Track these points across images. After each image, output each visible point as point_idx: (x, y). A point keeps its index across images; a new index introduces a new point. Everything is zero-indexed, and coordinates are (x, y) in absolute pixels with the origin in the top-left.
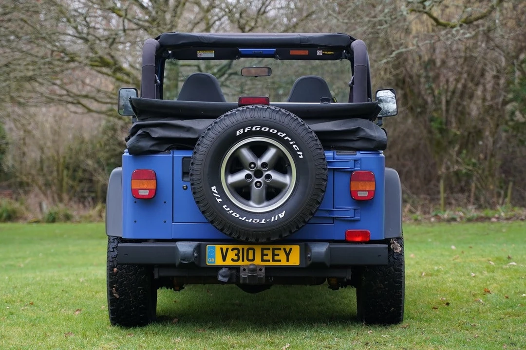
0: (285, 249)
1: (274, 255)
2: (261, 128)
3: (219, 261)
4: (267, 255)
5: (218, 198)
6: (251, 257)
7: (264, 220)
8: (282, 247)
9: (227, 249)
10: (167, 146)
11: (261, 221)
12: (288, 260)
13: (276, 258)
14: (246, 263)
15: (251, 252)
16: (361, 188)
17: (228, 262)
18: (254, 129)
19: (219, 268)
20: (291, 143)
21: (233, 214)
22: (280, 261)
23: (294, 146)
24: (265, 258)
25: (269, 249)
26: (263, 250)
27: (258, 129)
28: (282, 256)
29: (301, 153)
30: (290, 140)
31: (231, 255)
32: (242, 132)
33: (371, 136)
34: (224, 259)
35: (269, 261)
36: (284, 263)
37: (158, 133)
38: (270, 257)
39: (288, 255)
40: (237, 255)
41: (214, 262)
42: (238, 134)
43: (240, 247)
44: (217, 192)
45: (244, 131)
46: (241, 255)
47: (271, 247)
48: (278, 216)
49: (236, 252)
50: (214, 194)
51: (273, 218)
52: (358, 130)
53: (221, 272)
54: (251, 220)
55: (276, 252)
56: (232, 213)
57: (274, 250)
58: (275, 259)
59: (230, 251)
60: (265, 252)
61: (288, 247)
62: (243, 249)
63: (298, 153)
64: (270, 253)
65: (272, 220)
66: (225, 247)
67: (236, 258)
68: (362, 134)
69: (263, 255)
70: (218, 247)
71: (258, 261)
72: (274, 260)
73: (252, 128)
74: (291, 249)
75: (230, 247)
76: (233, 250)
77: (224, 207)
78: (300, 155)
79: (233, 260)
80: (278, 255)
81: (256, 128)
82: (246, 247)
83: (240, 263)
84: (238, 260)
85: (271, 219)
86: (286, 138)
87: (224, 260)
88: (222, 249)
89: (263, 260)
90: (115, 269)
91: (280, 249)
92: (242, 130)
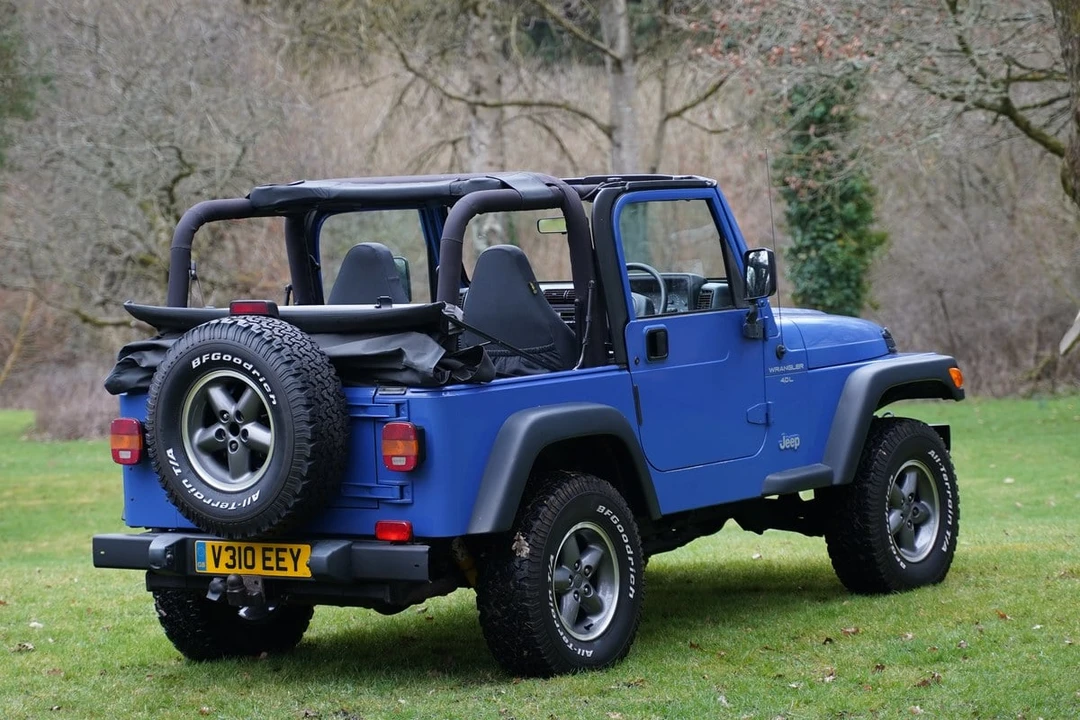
0: (291, 550)
1: (279, 559)
3: (210, 568)
4: (269, 559)
5: (176, 467)
6: (250, 563)
8: (288, 546)
9: (220, 548)
12: (296, 570)
13: (281, 564)
14: (244, 571)
15: (249, 553)
17: (222, 569)
19: (211, 577)
20: (261, 380)
22: (285, 569)
23: (265, 385)
24: (268, 564)
25: (271, 550)
26: (264, 550)
28: (288, 563)
30: (258, 374)
31: (225, 558)
32: (199, 362)
34: (217, 564)
35: (272, 569)
36: (290, 573)
38: (272, 563)
39: (295, 560)
40: (232, 558)
41: (205, 569)
43: (235, 545)
44: (174, 458)
45: (201, 360)
46: (237, 558)
47: (275, 546)
48: (251, 499)
49: (231, 552)
50: (171, 462)
51: (245, 502)
53: (212, 583)
54: (210, 500)
55: (281, 555)
56: (193, 491)
57: (279, 550)
58: (280, 566)
59: (223, 551)
60: (268, 554)
61: (295, 547)
62: (240, 548)
63: (271, 396)
64: (272, 555)
66: (217, 544)
67: (231, 563)
69: (265, 559)
70: (209, 544)
71: (258, 570)
72: (279, 569)
73: (210, 356)
74: (299, 551)
75: (225, 544)
76: (227, 549)
77: (185, 482)
79: (228, 566)
80: (283, 560)
82: (244, 545)
83: (236, 571)
84: (233, 567)
85: (242, 504)
86: (253, 374)
87: (217, 566)
88: (213, 547)
89: (265, 568)
91: (285, 550)
92: (198, 359)
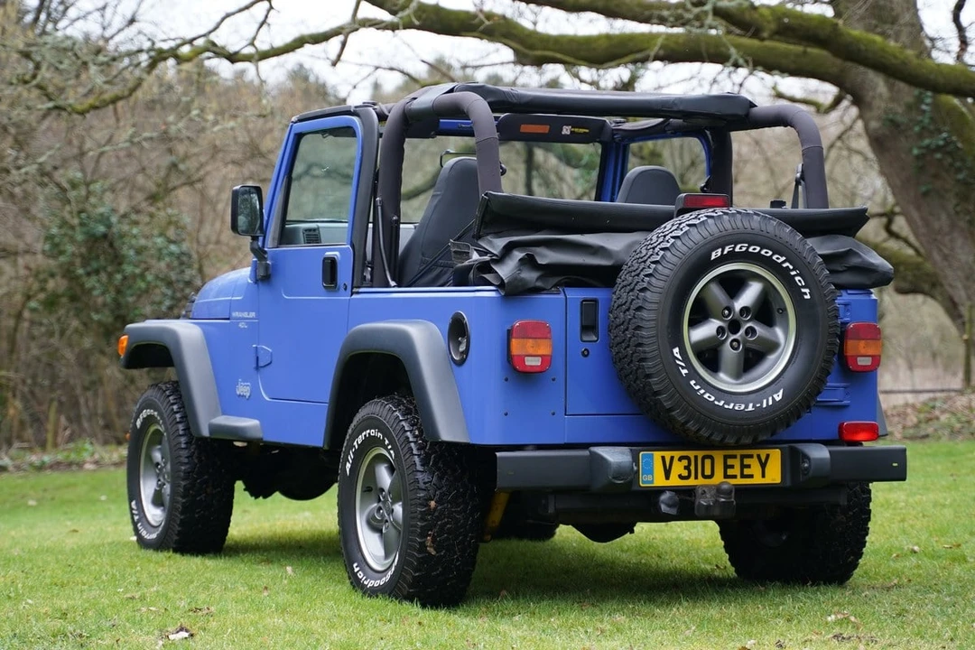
0: (759, 456)
1: (743, 466)
2: (748, 248)
3: (659, 480)
4: (732, 467)
5: (683, 368)
6: (708, 472)
7: (751, 405)
8: (755, 452)
9: (672, 458)
10: (555, 280)
11: (747, 407)
12: (763, 476)
13: (746, 471)
14: (701, 481)
15: (708, 462)
16: (863, 351)
17: (674, 481)
18: (737, 249)
19: (661, 490)
20: (793, 273)
21: (706, 396)
22: (751, 476)
23: (797, 278)
24: (730, 472)
25: (735, 457)
26: (726, 458)
27: (744, 249)
28: (755, 469)
29: (807, 291)
30: (791, 267)
31: (678, 468)
32: (719, 254)
33: (873, 264)
34: (667, 475)
35: (735, 477)
36: (757, 480)
37: (547, 257)
38: (736, 471)
39: (763, 466)
40: (688, 468)
41: (652, 482)
42: (713, 257)
43: (691, 454)
44: (680, 358)
45: (722, 251)
46: (692, 468)
47: (739, 453)
48: (773, 399)
49: (685, 462)
50: (678, 362)
51: (765, 401)
52: (850, 253)
53: (665, 497)
54: (732, 405)
55: (747, 461)
56: (704, 393)
57: (743, 457)
58: (745, 473)
59: (675, 459)
60: (730, 462)
61: (763, 453)
62: (696, 457)
63: (803, 290)
64: (736, 463)
65: (765, 406)
66: (668, 454)
67: (685, 473)
68: (854, 261)
69: (726, 467)
70: (657, 455)
71: (718, 478)
72: (743, 476)
73: (734, 248)
74: (768, 456)
75: (676, 454)
76: (680, 459)
77: (692, 382)
78: (805, 294)
79: (681, 477)
80: (749, 466)
81: (740, 248)
82: (700, 454)
83: (691, 482)
84: (688, 477)
85: (762, 404)
86: (784, 265)
87: (667, 477)
88: (663, 458)
89: (726, 476)
90: (433, 504)
91: (751, 456)
92: (720, 250)
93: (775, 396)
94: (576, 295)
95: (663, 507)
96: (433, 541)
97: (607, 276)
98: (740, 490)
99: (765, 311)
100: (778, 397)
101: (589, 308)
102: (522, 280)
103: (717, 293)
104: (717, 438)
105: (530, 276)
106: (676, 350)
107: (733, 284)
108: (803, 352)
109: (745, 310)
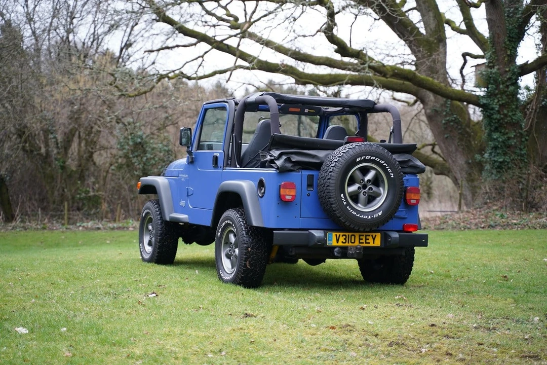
0: (372, 236)
1: (366, 239)
2: (371, 157)
3: (334, 243)
4: (362, 239)
5: (344, 202)
6: (353, 241)
7: (370, 216)
8: (371, 234)
9: (340, 235)
10: (298, 167)
11: (368, 217)
12: (374, 243)
13: (367, 241)
14: (350, 244)
15: (353, 237)
16: (413, 198)
17: (340, 244)
18: (366, 158)
19: (335, 247)
20: (387, 167)
21: (353, 212)
22: (369, 243)
23: (389, 170)
24: (361, 241)
25: (363, 235)
26: (360, 236)
27: (369, 158)
28: (371, 240)
29: (392, 174)
30: (387, 165)
31: (342, 239)
32: (359, 160)
33: (418, 165)
34: (338, 241)
35: (363, 243)
36: (371, 244)
37: (295, 158)
38: (363, 241)
39: (374, 239)
40: (345, 239)
41: (332, 244)
42: (357, 161)
43: (347, 234)
44: (343, 198)
45: (361, 159)
46: (347, 239)
47: (365, 234)
49: (344, 237)
51: (375, 215)
52: (409, 161)
53: (336, 250)
54: (363, 216)
55: (367, 237)
57: (366, 236)
59: (341, 236)
60: (361, 237)
61: (374, 234)
62: (349, 235)
64: (364, 238)
65: (375, 217)
66: (338, 234)
67: (344, 241)
68: (411, 164)
69: (360, 239)
70: (334, 234)
71: (357, 243)
72: (366, 243)
74: (376, 236)
75: (341, 234)
76: (343, 236)
77: (348, 207)
79: (343, 242)
80: (368, 239)
82: (350, 234)
84: (345, 243)
86: (384, 165)
88: (336, 235)
89: (360, 243)
90: (250, 249)
91: (369, 236)
93: (379, 213)
94: (306, 173)
95: (335, 253)
96: (249, 263)
97: (318, 166)
98: (365, 248)
99: (377, 181)
100: (380, 214)
101: (310, 178)
102: (285, 166)
103: (359, 174)
104: (356, 228)
105: (289, 165)
106: (342, 195)
107: (365, 171)
108: (390, 197)
109: (369, 181)
